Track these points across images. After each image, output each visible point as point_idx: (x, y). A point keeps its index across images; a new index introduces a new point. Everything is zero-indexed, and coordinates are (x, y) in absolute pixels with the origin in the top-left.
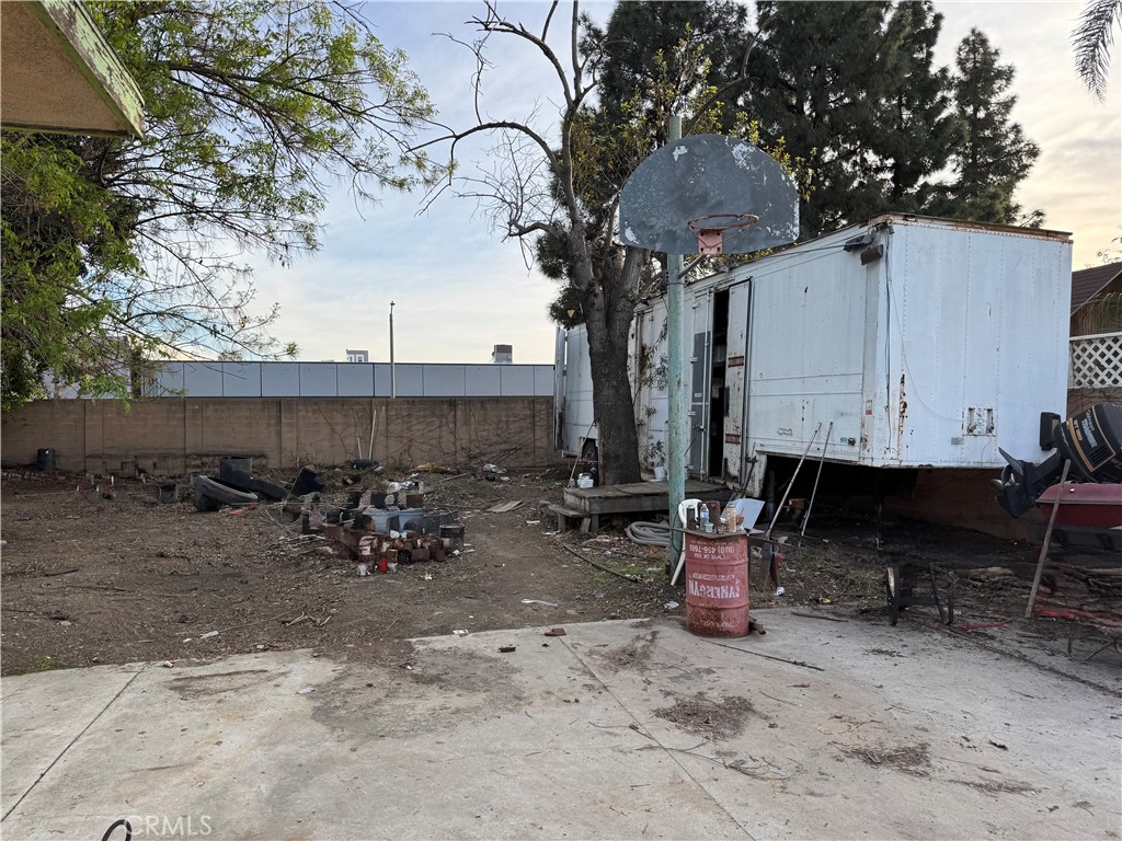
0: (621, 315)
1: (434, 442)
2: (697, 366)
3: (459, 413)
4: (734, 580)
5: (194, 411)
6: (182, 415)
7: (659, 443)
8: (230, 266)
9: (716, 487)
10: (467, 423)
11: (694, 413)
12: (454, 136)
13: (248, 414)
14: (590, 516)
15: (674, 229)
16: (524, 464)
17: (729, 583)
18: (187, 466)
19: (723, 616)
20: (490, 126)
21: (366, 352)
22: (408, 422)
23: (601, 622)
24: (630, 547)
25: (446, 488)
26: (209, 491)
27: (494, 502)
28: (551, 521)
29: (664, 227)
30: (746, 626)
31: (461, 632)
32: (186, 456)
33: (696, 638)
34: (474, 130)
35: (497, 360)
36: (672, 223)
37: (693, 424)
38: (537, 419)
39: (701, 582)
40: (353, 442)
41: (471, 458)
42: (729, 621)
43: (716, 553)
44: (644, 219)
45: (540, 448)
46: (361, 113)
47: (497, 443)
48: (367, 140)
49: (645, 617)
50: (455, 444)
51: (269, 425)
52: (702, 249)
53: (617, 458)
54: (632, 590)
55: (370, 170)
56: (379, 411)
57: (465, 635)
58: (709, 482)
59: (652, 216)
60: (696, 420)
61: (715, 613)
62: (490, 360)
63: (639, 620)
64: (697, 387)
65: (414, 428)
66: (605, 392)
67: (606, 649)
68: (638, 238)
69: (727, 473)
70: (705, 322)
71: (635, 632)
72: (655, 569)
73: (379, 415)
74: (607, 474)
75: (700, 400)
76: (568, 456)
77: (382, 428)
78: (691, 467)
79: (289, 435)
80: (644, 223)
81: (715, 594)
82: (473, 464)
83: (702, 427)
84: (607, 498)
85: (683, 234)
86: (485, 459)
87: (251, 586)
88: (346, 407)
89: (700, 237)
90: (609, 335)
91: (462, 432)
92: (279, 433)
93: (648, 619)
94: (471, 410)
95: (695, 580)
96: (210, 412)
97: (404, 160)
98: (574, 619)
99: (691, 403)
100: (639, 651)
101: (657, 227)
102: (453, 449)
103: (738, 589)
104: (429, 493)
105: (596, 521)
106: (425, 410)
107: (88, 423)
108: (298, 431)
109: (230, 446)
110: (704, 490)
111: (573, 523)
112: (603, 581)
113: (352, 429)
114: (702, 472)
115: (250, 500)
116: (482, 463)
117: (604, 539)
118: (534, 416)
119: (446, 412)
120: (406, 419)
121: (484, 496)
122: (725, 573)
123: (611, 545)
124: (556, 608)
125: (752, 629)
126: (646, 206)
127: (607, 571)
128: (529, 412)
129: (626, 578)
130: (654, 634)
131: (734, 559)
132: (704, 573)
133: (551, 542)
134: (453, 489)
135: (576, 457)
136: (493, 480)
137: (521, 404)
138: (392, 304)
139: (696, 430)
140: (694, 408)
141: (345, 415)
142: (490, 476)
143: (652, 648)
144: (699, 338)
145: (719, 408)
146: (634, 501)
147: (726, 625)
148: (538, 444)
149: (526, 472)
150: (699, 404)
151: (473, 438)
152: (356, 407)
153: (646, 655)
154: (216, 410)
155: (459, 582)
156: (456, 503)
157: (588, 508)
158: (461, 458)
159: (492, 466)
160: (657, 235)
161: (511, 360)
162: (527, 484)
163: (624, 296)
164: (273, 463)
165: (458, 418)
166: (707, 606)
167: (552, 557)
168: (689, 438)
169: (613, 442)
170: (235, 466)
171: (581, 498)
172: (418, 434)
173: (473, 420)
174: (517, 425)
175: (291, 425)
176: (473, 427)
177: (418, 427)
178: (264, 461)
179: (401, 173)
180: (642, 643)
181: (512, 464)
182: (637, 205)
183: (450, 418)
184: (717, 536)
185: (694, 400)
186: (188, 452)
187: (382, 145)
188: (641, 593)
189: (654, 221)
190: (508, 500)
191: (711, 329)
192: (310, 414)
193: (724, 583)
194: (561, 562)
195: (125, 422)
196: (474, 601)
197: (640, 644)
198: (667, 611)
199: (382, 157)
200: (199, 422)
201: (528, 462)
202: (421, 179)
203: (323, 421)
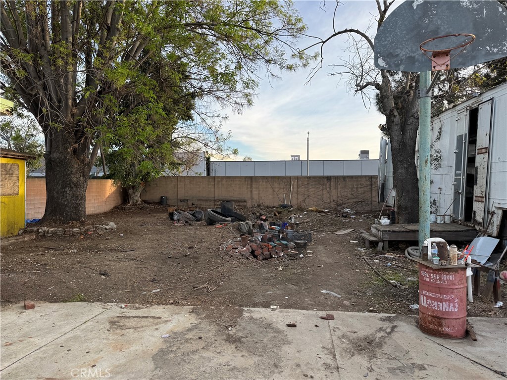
0: (410, 127)
1: (320, 197)
2: (458, 155)
3: (332, 183)
4: (454, 299)
5: (218, 182)
6: (213, 183)
7: (434, 201)
8: (218, 116)
9: (468, 228)
10: (336, 188)
11: (455, 183)
12: (322, 42)
13: (239, 183)
14: (383, 241)
15: (413, 55)
16: (365, 210)
17: (450, 301)
18: (215, 205)
19: (444, 324)
20: (339, 33)
21: (299, 156)
22: (307, 187)
23: (361, 313)
24: (405, 261)
25: (317, 220)
26: (211, 216)
27: (340, 229)
28: (362, 242)
29: (406, 55)
30: (462, 332)
31: (275, 307)
32: (215, 201)
33: (423, 335)
34: (332, 37)
35: (361, 158)
36: (412, 52)
37: (455, 189)
38: (373, 186)
39: (428, 297)
40: (282, 196)
41: (338, 205)
42: (448, 327)
43: (440, 279)
44: (391, 51)
45: (374, 201)
46: (271, 34)
47: (351, 198)
48: (274, 48)
49: (394, 313)
50: (330, 198)
51: (247, 188)
52: (434, 67)
53: (406, 208)
54: (390, 293)
55: (276, 63)
56: (294, 182)
57: (275, 310)
58: (464, 225)
59: (397, 48)
60: (457, 188)
61: (438, 320)
62: (357, 157)
63: (388, 315)
64: (458, 167)
65: (310, 190)
66: (400, 171)
67: (355, 335)
68: (387, 64)
69: (475, 220)
70: (463, 128)
71: (381, 324)
72: (412, 279)
73: (294, 184)
74: (400, 217)
75: (460, 175)
76: (387, 206)
77: (295, 190)
78: (453, 215)
79: (256, 192)
80: (391, 53)
81: (438, 307)
82: (339, 208)
83: (460, 191)
84: (394, 231)
85: (420, 58)
86: (345, 206)
87: (199, 264)
88: (279, 180)
89: (433, 59)
90: (402, 139)
91: (333, 192)
92: (251, 192)
93: (394, 315)
94: (338, 182)
95: (424, 295)
96: (224, 182)
97: (293, 56)
98: (347, 309)
99: (454, 177)
100: (377, 340)
101: (401, 55)
102: (329, 200)
103: (457, 306)
104: (308, 222)
105: (387, 244)
106: (315, 181)
107: (179, 186)
108: (259, 190)
109: (232, 197)
110: (459, 230)
111: (374, 244)
112: (376, 283)
113: (282, 190)
114: (459, 218)
115: (227, 221)
116: (344, 208)
117: (390, 255)
118: (371, 185)
119: (325, 182)
120: (306, 186)
121: (336, 225)
122: (447, 294)
123: (394, 259)
124: (339, 298)
125: (467, 335)
126: (393, 42)
127: (382, 277)
128: (369, 183)
129: (390, 283)
130: (393, 328)
131: (454, 284)
132: (431, 291)
133: (359, 255)
134: (320, 220)
135: (391, 207)
136: (346, 217)
137: (365, 179)
138: (308, 133)
139: (457, 193)
140: (456, 180)
141: (279, 184)
142: (345, 214)
143: (387, 339)
144: (460, 138)
145: (471, 180)
146: (411, 234)
147: (446, 329)
148: (374, 199)
149: (363, 213)
150: (459, 177)
151: (339, 195)
152: (284, 180)
153: (380, 345)
154: (227, 181)
155: (294, 273)
156: (320, 228)
157: (382, 237)
158: (333, 205)
159: (348, 210)
160: (401, 60)
161: (368, 158)
162: (364, 220)
163: (412, 116)
164: (249, 204)
165: (332, 186)
166: (432, 314)
167: (354, 264)
168: (453, 198)
169: (404, 199)
170: (228, 206)
171: (379, 230)
172: (312, 193)
173: (339, 187)
174: (362, 189)
175: (256, 188)
176: (339, 190)
177: (312, 190)
178: (245, 204)
179: (290, 62)
180: (382, 334)
181: (359, 209)
182: (386, 42)
183: (328, 185)
184: (440, 267)
185: (456, 175)
186: (215, 199)
187: (282, 49)
188: (395, 296)
189: (399, 51)
190: (349, 228)
191: (467, 132)
192: (264, 183)
193: (446, 301)
194: (357, 268)
195: (192, 186)
196: (295, 287)
197: (379, 335)
198: (411, 311)
199: (282, 55)
200: (220, 186)
201: (368, 208)
202: (301, 64)
203: (270, 186)
